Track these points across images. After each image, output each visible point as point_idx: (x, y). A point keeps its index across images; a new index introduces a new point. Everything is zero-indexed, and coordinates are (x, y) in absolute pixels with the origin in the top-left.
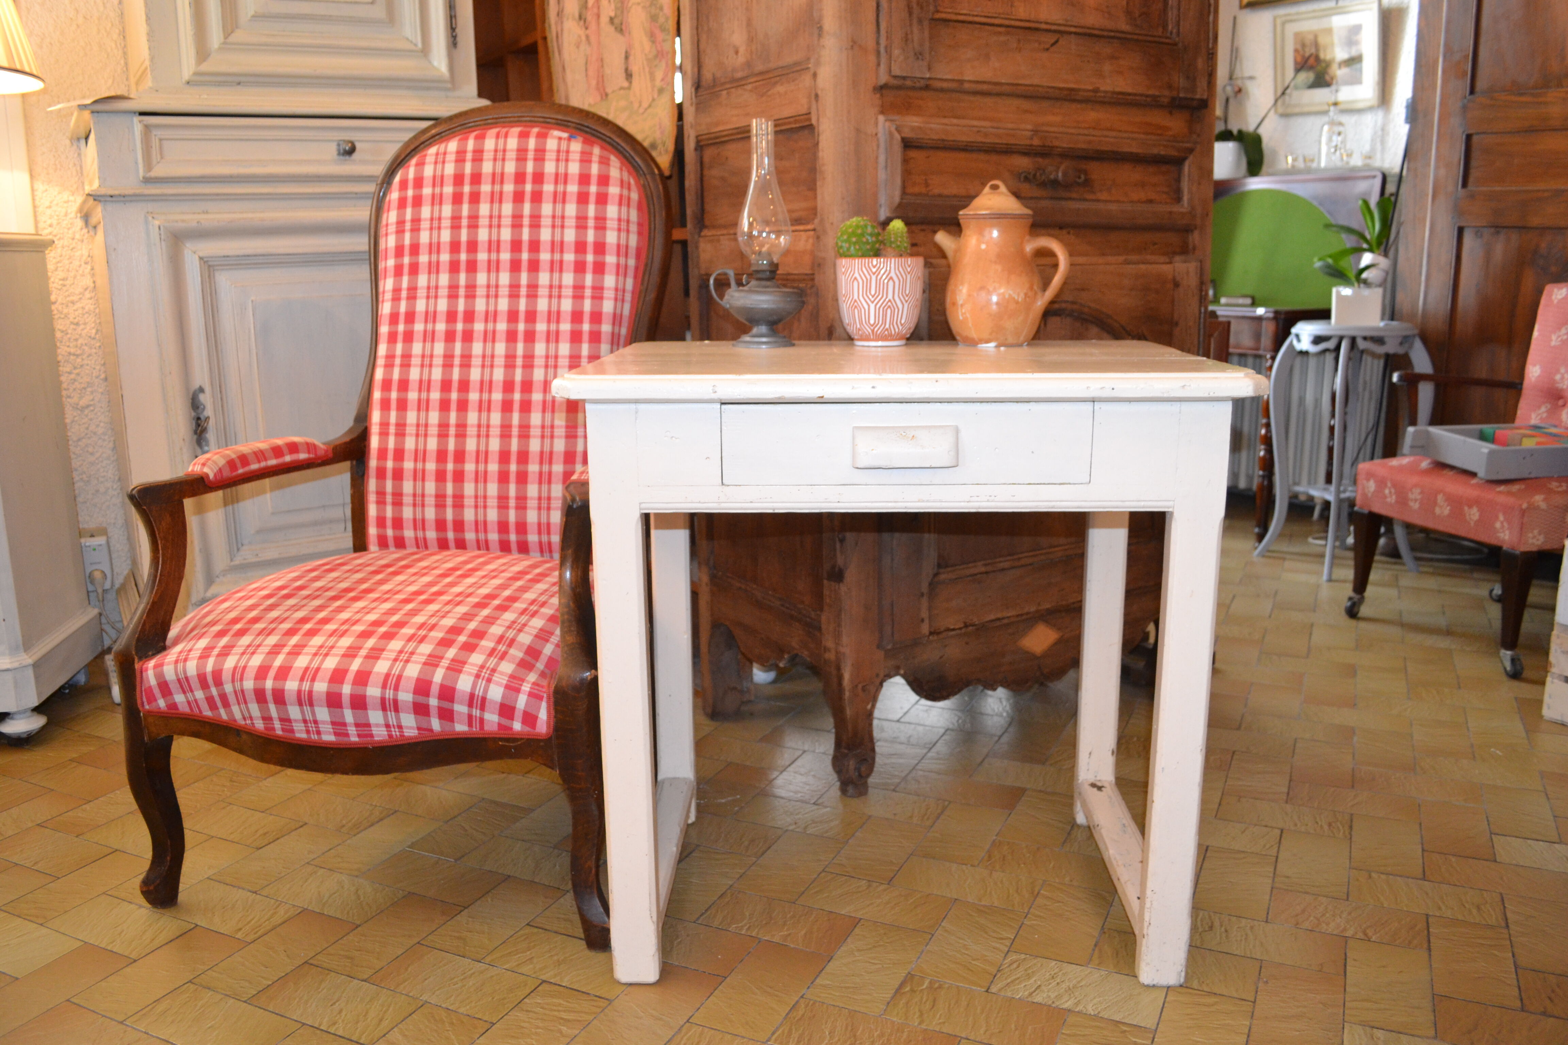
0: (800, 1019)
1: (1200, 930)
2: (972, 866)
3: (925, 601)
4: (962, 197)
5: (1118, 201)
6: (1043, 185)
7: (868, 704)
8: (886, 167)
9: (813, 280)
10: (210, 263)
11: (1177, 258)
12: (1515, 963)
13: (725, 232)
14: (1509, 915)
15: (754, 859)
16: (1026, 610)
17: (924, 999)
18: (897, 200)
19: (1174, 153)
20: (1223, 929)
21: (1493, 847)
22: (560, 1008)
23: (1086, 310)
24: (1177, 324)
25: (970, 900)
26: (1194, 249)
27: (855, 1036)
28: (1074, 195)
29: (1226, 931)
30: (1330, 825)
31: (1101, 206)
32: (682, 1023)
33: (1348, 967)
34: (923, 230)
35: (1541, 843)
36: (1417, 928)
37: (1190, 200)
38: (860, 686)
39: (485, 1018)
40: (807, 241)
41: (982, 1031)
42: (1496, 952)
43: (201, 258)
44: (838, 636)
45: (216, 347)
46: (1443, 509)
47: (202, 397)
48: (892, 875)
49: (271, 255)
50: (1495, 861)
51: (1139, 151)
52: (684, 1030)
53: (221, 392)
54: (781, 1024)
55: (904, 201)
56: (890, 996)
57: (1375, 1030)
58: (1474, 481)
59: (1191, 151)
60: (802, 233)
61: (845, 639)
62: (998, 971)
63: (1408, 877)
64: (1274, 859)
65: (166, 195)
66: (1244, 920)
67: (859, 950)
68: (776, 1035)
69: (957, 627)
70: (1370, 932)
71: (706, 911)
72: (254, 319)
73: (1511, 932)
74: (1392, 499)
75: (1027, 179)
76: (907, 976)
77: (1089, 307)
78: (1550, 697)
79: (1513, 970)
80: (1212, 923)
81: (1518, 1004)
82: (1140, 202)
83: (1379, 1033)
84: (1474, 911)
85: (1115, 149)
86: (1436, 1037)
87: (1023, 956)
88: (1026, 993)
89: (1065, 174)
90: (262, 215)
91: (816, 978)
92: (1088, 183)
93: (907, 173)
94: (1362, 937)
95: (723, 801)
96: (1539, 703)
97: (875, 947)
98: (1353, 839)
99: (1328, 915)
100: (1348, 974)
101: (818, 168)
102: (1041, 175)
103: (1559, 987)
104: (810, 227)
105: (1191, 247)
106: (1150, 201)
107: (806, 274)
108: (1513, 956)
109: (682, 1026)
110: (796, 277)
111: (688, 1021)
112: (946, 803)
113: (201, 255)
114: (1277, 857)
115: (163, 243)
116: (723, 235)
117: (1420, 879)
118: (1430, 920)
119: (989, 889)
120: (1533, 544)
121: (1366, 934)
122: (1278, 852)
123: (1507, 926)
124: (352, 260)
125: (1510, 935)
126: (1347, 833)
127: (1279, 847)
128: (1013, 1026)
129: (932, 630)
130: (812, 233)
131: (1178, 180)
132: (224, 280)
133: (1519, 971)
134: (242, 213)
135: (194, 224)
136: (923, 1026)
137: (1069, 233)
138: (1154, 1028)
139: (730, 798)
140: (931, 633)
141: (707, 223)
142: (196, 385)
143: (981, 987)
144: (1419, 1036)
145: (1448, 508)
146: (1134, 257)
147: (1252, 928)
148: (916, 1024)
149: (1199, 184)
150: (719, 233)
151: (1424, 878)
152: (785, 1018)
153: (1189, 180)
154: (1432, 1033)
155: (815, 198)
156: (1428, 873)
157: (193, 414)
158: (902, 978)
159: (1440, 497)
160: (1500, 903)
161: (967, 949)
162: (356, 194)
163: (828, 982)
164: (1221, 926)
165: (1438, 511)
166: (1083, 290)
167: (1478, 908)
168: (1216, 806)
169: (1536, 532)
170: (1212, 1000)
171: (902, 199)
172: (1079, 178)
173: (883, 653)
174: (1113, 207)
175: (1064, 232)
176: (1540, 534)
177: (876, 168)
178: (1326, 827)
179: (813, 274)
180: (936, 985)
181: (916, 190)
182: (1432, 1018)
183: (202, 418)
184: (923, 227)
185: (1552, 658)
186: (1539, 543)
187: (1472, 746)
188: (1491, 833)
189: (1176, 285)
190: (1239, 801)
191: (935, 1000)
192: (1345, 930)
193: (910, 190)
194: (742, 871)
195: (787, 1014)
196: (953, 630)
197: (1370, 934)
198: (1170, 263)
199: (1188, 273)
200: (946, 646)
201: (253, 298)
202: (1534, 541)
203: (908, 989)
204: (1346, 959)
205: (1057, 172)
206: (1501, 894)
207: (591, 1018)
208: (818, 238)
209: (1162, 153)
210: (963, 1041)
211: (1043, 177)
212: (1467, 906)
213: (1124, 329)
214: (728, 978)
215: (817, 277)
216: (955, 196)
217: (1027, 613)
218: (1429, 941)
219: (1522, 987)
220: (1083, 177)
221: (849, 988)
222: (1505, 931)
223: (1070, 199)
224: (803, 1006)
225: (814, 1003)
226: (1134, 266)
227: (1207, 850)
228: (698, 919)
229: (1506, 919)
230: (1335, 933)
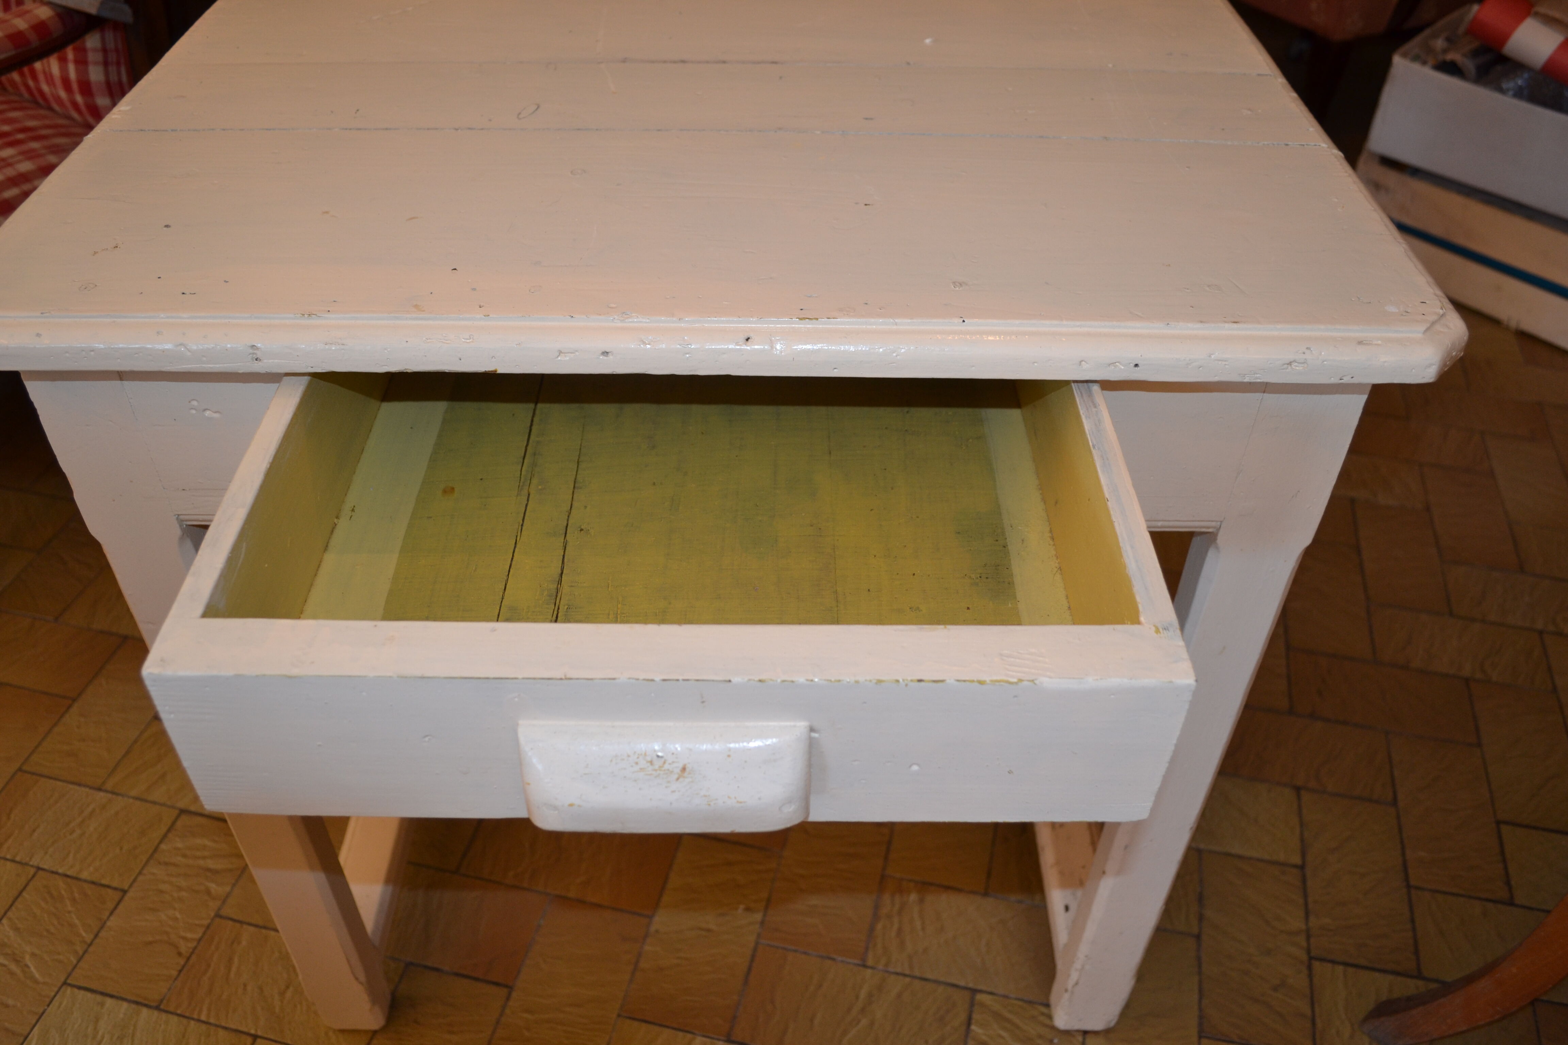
39: (115, 884)
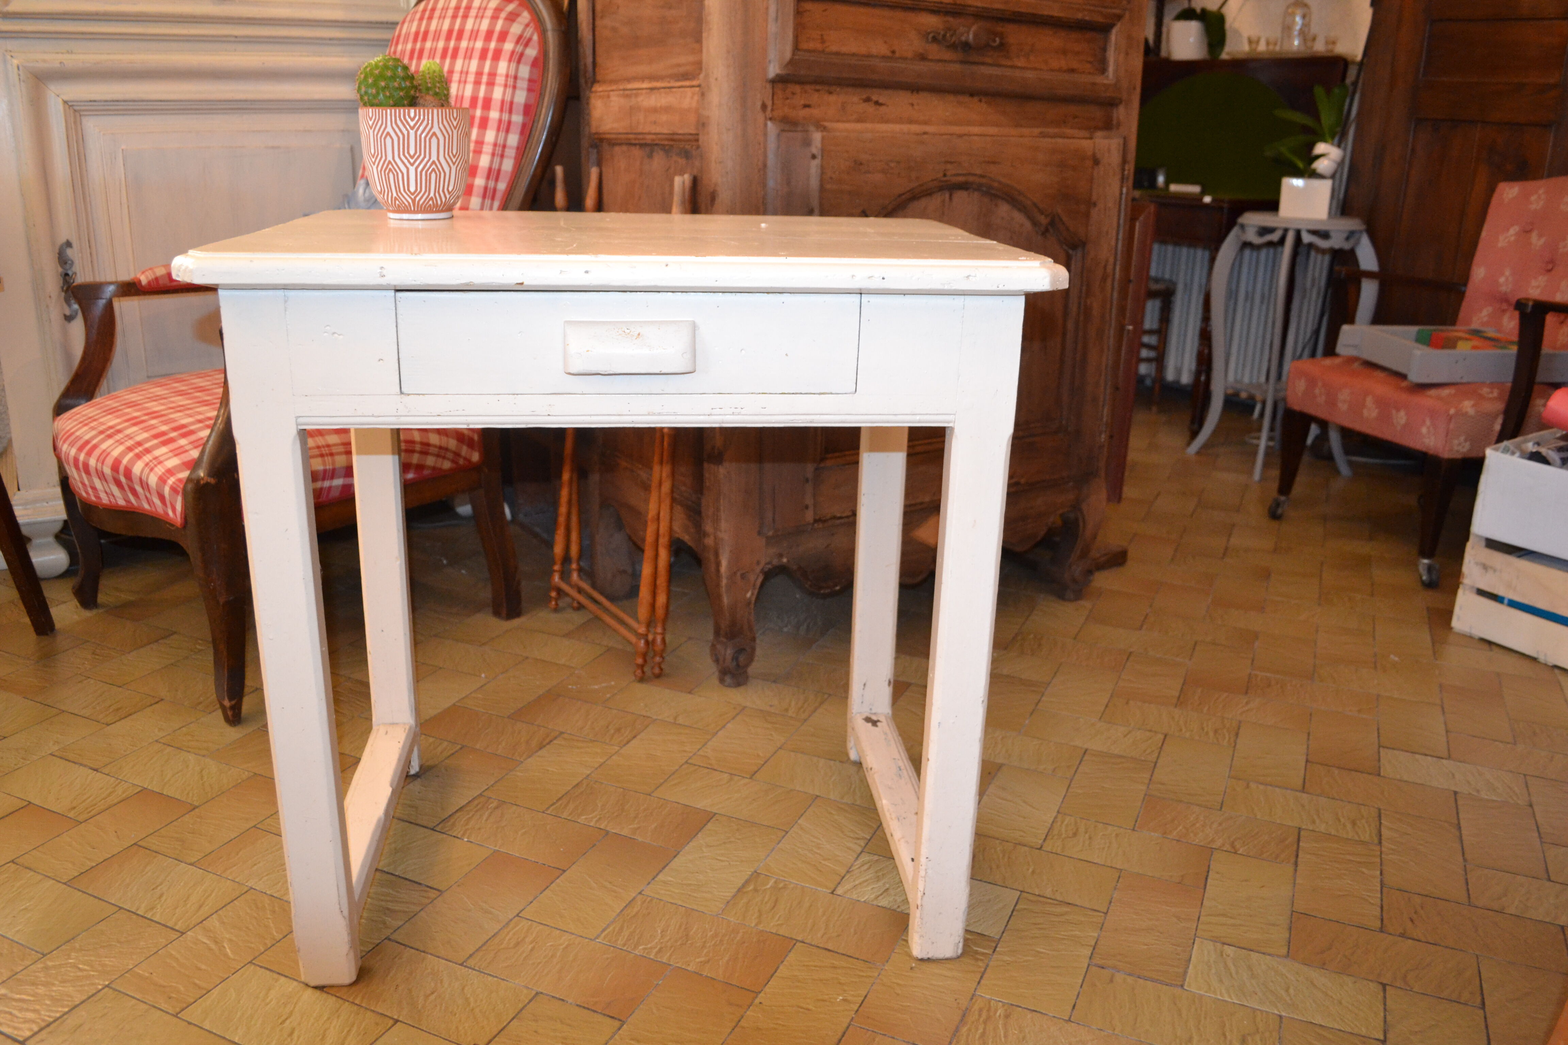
0: (634, 916)
1: (1064, 836)
2: (841, 762)
3: (809, 488)
4: (864, 56)
5: (1035, 69)
6: (953, 47)
7: (747, 592)
8: (777, 19)
9: (697, 140)
10: (76, 108)
11: (1099, 134)
12: (1382, 881)
13: (614, 87)
14: (1384, 831)
15: (617, 748)
16: (919, 500)
17: (766, 899)
18: (788, 55)
19: (1100, 19)
20: (1087, 836)
21: (1379, 760)
22: (388, 898)
23: (996, 185)
24: (1095, 204)
25: (832, 797)
26: (1119, 125)
27: (687, 935)
28: (988, 60)
29: (1090, 838)
30: (1216, 732)
31: (1017, 73)
32: (511, 917)
33: (1209, 880)
34: (818, 91)
35: (1429, 758)
36: (1287, 842)
37: (1116, 71)
38: (739, 574)
40: (692, 98)
41: (819, 935)
42: (1364, 870)
43: (65, 102)
44: (716, 520)
45: (84, 198)
46: (1371, 411)
47: (69, 252)
48: (756, 769)
49: (143, 101)
50: (1379, 775)
51: (1061, 15)
52: (512, 925)
53: (90, 247)
54: (613, 922)
55: (797, 57)
56: (731, 895)
57: (1226, 946)
58: (1404, 384)
59: (1119, 17)
60: (688, 89)
61: (723, 525)
62: (848, 872)
63: (1287, 789)
64: (1153, 765)
65: (26, 32)
66: (1110, 828)
67: (708, 846)
68: (606, 932)
69: (845, 515)
70: (1238, 845)
71: (558, 801)
72: (125, 169)
73: (1383, 849)
74: (1321, 400)
75: (935, 39)
76: (752, 875)
77: (1000, 182)
78: (1461, 608)
79: (1379, 888)
80: (1077, 830)
81: (1378, 924)
82: (1060, 70)
83: (1229, 950)
84: (1349, 826)
85: (1034, 11)
86: (1287, 956)
87: (876, 858)
88: (873, 896)
89: (976, 35)
90: (132, 57)
91: (657, 875)
92: (1003, 47)
93: (800, 28)
94: (1230, 849)
95: (596, 687)
96: (1448, 614)
97: (725, 843)
98: (1238, 746)
99: (1198, 825)
100: (1208, 887)
101: (704, 17)
102: (952, 36)
103: (1422, 908)
104: (695, 83)
105: (1115, 122)
106: (1072, 71)
107: (691, 134)
108: (1381, 874)
109: (511, 920)
110: (681, 137)
111: (518, 915)
112: (826, 696)
113: (66, 98)
114: (1156, 763)
115: (22, 83)
116: (613, 90)
117: (1300, 791)
118: (1302, 833)
119: (853, 786)
120: (1457, 451)
121: (1232, 845)
122: (1158, 758)
123: (1380, 843)
124: (232, 109)
125: (1381, 852)
126: (1232, 740)
127: (1159, 753)
128: (852, 930)
129: (817, 518)
130: (697, 89)
131: (1104, 50)
132: (92, 126)
133: (1385, 889)
134: (109, 54)
135: (57, 65)
136: (760, 927)
137: (980, 101)
138: (998, 937)
139: (603, 685)
140: (816, 521)
141: (598, 77)
142: (62, 240)
143: (827, 888)
144: (1269, 955)
145: (1377, 411)
146: (1051, 130)
147: (1117, 835)
148: (753, 925)
149: (1127, 54)
150: (609, 88)
151: (1303, 790)
152: (618, 915)
153: (1116, 49)
154: (1284, 951)
155: (701, 51)
156: (1307, 785)
157: (60, 270)
158: (747, 877)
159: (1369, 400)
160: (1377, 819)
161: (819, 848)
162: (236, 37)
163: (672, 879)
164: (1086, 833)
165: (1366, 413)
166: (994, 163)
167: (1354, 823)
168: (1102, 709)
169: (1462, 438)
170: (1065, 909)
171: (794, 54)
172: (994, 41)
173: (764, 540)
174: (1029, 75)
175: (976, 99)
176: (1466, 441)
177: (766, 21)
178: (1211, 734)
179: (697, 134)
180: (781, 885)
181: (811, 45)
182: (1287, 936)
183: (70, 273)
184: (818, 87)
185: (1466, 569)
186: (1465, 450)
187: (1375, 655)
188: (1379, 747)
189: (1096, 162)
190: (1127, 703)
191: (776, 901)
192: (1213, 841)
193: (804, 46)
194: (602, 761)
195: (622, 911)
196: (840, 518)
197: (1238, 846)
198: (1091, 138)
199: (1109, 151)
200: (833, 534)
201: (123, 147)
202: (1460, 448)
203: (751, 887)
204: (1208, 872)
205: (968, 33)
206: (1379, 810)
207: (418, 909)
208: (703, 94)
209: (1087, 18)
210: (798, 944)
211: (954, 39)
212: (1342, 820)
213: (1037, 207)
214: (567, 872)
215: (701, 138)
216: (854, 55)
217: (922, 503)
218: (1297, 856)
219: (1385, 908)
220: (998, 39)
221: (690, 885)
222: (1378, 848)
223: (983, 64)
224: (639, 903)
225: (651, 900)
226: (1049, 140)
227: (1085, 753)
228: (548, 809)
229: (1381, 836)
230: (1202, 844)
